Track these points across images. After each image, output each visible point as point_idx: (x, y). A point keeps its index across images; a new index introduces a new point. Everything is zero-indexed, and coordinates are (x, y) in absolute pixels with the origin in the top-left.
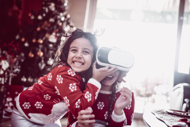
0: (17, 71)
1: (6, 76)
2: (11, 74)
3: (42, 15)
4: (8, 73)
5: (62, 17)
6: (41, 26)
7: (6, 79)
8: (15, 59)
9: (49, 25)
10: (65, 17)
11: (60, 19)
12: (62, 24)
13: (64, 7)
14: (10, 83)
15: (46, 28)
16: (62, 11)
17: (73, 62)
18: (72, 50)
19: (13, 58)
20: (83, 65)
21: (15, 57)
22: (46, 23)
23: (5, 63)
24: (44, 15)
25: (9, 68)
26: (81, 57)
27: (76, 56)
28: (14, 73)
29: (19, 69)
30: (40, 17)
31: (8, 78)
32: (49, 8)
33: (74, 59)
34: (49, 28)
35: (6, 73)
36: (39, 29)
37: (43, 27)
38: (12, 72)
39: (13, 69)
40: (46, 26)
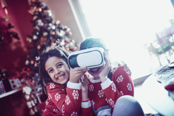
0: (40, 90)
1: (34, 98)
2: (37, 95)
3: (36, 35)
4: (34, 95)
5: (52, 26)
6: (39, 44)
7: (35, 100)
8: (33, 81)
9: (46, 39)
10: (55, 24)
11: (51, 29)
12: (55, 32)
13: (51, 17)
14: (40, 102)
15: (45, 43)
16: (50, 21)
17: (57, 79)
18: (50, 72)
19: (31, 81)
20: (65, 76)
21: (32, 80)
22: (42, 39)
23: (27, 89)
24: (38, 33)
25: (33, 90)
26: (59, 72)
27: (56, 74)
28: (39, 92)
29: (40, 87)
30: (35, 37)
31: (37, 98)
32: (38, 26)
33: (56, 77)
34: (46, 41)
35: (32, 96)
36: (39, 47)
37: (42, 43)
38: (36, 93)
39: (37, 90)
40: (44, 41)
